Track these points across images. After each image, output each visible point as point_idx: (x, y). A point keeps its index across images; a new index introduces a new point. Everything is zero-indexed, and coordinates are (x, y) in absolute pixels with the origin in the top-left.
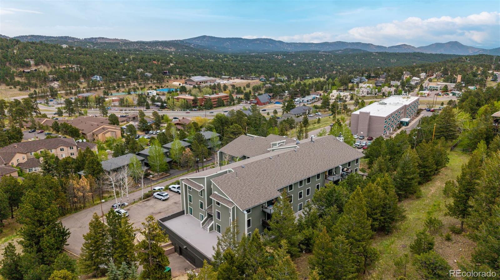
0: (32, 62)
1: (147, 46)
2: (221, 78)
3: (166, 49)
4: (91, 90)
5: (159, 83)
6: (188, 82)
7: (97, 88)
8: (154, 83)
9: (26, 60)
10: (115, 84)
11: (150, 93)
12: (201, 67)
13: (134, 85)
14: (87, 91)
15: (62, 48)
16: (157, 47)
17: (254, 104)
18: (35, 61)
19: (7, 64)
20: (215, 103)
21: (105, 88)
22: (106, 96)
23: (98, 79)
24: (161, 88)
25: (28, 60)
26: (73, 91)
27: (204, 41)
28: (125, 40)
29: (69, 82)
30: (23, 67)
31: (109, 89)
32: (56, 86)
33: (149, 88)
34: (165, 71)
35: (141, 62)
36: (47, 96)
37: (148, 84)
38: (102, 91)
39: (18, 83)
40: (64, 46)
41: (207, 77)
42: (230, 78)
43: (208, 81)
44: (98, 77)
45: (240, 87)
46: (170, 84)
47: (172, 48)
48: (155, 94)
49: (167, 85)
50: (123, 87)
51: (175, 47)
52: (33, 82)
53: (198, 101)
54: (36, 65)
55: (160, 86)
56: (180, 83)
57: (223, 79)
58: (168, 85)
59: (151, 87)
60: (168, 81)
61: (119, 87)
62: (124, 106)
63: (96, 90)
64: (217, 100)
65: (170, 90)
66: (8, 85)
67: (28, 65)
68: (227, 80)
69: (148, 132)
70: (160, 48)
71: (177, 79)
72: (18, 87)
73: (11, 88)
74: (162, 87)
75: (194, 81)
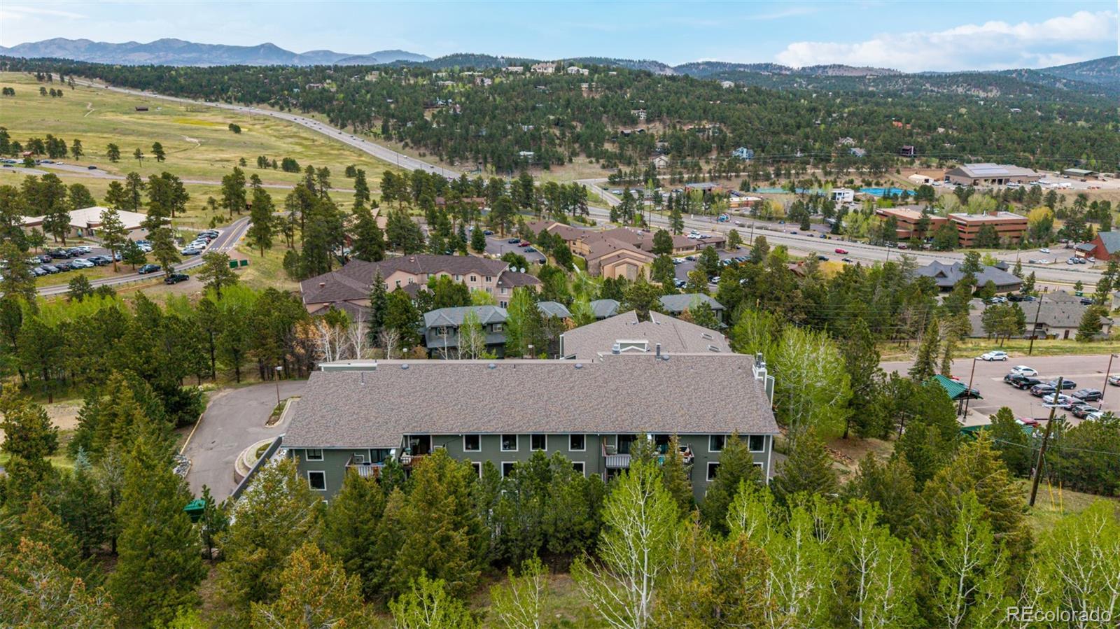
0: (643, 116)
1: (928, 85)
2: (1062, 173)
3: (974, 92)
4: (719, 177)
5: (875, 173)
6: (952, 177)
7: (733, 174)
8: (862, 173)
9: (632, 112)
10: (771, 170)
11: (840, 194)
12: (1021, 141)
13: (813, 174)
14: (712, 179)
15: (719, 88)
16: (954, 87)
17: (1083, 254)
18: (648, 114)
19: (604, 117)
20: (973, 236)
21: (749, 176)
22: (743, 192)
23: (745, 155)
24: (874, 187)
25: (636, 112)
26: (686, 176)
27: (1109, 71)
28: (889, 70)
29: (689, 159)
30: (625, 124)
31: (756, 177)
32: (662, 163)
33: (846, 183)
34: (905, 147)
35: (866, 122)
36: (639, 181)
37: (848, 174)
38: (740, 181)
39: (605, 154)
40: (726, 84)
41: (1014, 166)
42: (1093, 175)
43: (1011, 179)
44: (745, 150)
45: (1107, 204)
46: (904, 178)
47: (991, 91)
48: (851, 199)
49: (892, 179)
50: (788, 175)
51: (1001, 88)
52: (629, 152)
53: (930, 227)
54: (648, 121)
55: (875, 181)
56: (926, 177)
57: (1069, 175)
58: (895, 180)
59: (851, 182)
60: (898, 172)
61: (778, 175)
62: (760, 218)
63: (729, 179)
64: (977, 229)
65: (889, 192)
66: (589, 156)
67: (634, 121)
68: (1079, 178)
69: (711, 278)
70: (960, 90)
71: (929, 166)
72: (602, 161)
73: (591, 162)
74: (878, 184)
75: (967, 176)
